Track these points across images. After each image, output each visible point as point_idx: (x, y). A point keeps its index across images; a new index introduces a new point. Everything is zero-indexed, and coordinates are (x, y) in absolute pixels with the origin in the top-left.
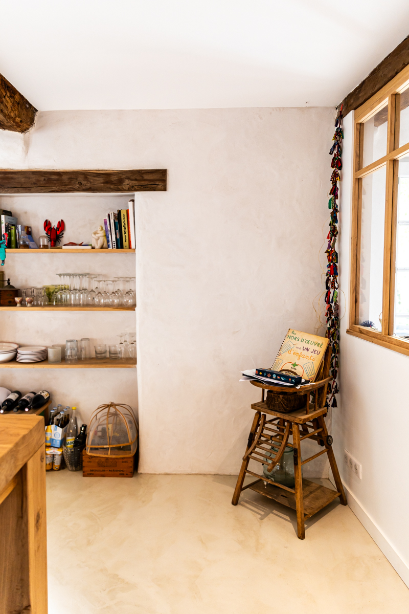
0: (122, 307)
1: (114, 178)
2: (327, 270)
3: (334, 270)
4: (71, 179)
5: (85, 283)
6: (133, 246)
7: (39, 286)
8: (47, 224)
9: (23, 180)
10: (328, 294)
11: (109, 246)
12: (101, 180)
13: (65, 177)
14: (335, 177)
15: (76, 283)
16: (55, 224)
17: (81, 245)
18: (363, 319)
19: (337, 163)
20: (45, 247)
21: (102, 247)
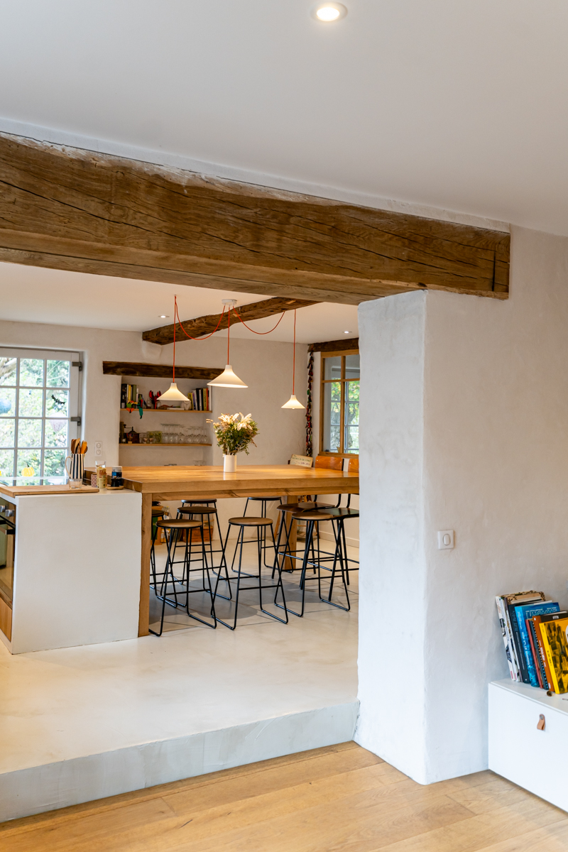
0: (202, 444)
1: (206, 372)
2: (306, 424)
3: (310, 425)
4: (183, 371)
5: (171, 430)
6: (210, 409)
7: (145, 432)
8: (151, 393)
9: (158, 370)
10: (307, 437)
11: (195, 409)
12: (199, 373)
13: (180, 370)
14: (311, 380)
15: (166, 430)
16: (155, 394)
17: (172, 407)
18: (325, 448)
19: (311, 373)
20: (150, 408)
21: (189, 410)
